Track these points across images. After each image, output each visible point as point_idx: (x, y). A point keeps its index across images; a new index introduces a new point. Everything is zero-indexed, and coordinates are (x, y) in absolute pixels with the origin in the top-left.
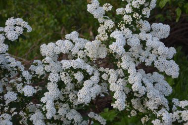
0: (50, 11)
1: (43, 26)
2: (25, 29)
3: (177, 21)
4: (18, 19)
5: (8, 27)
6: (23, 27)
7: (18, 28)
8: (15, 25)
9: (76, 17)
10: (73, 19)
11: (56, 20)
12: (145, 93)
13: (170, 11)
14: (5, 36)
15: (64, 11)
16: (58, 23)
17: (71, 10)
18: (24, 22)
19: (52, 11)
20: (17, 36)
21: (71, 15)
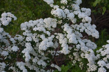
0: (30, 9)
1: (26, 18)
2: (13, 19)
3: (103, 14)
4: (9, 13)
5: (3, 18)
6: (11, 18)
7: (8, 18)
8: (7, 17)
9: (45, 12)
10: (43, 14)
11: (33, 14)
12: (80, 48)
13: (100, 8)
14: (1, 23)
15: (38, 8)
16: (35, 16)
17: (43, 8)
18: (12, 15)
19: (31, 9)
20: (8, 23)
21: (43, 11)
